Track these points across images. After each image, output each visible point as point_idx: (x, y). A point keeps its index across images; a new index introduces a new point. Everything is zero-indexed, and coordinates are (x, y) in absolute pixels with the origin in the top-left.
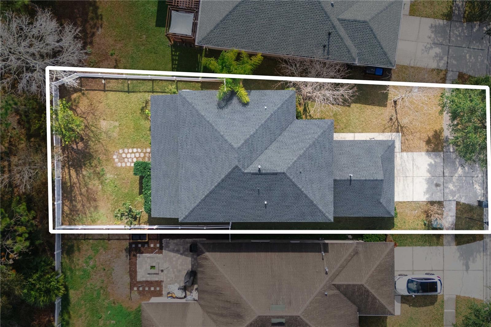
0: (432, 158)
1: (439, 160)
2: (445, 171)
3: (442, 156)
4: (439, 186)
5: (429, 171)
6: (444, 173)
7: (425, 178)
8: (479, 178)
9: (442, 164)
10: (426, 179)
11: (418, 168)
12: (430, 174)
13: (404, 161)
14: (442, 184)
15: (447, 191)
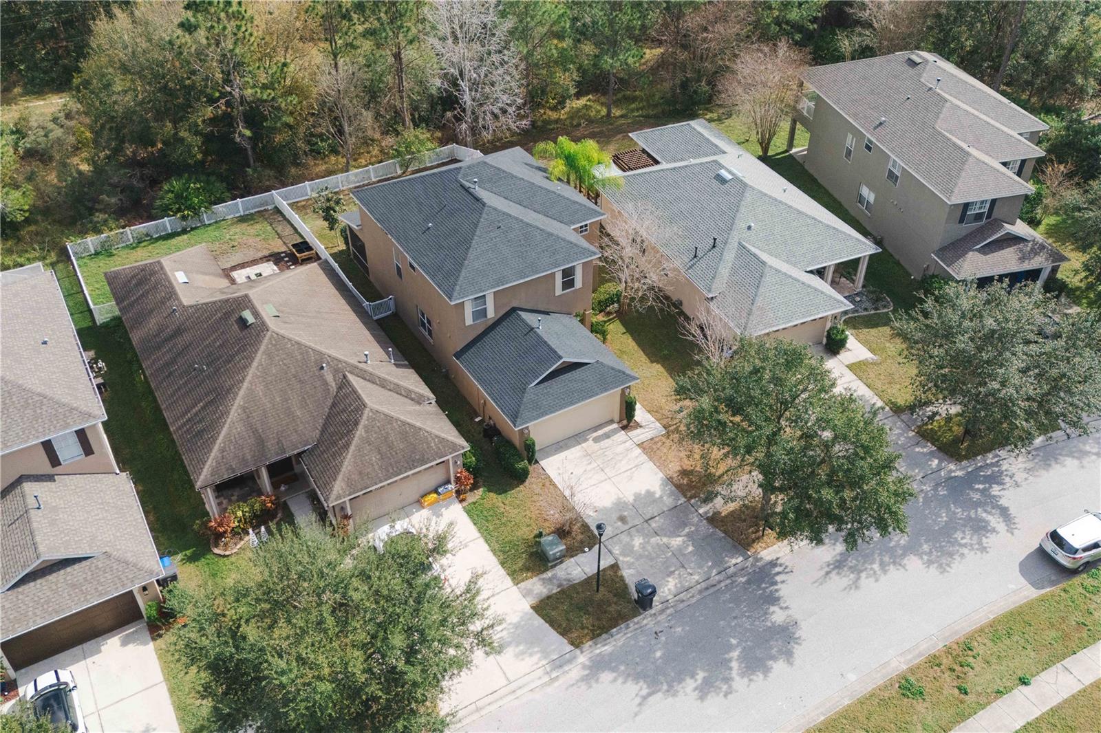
0: (663, 490)
1: (669, 502)
2: (657, 518)
3: (680, 502)
4: (623, 523)
5: (637, 497)
6: (652, 518)
7: (621, 496)
8: (690, 579)
9: (665, 509)
10: (621, 499)
11: (631, 478)
12: (635, 500)
13: (627, 455)
14: (630, 525)
15: (625, 538)
